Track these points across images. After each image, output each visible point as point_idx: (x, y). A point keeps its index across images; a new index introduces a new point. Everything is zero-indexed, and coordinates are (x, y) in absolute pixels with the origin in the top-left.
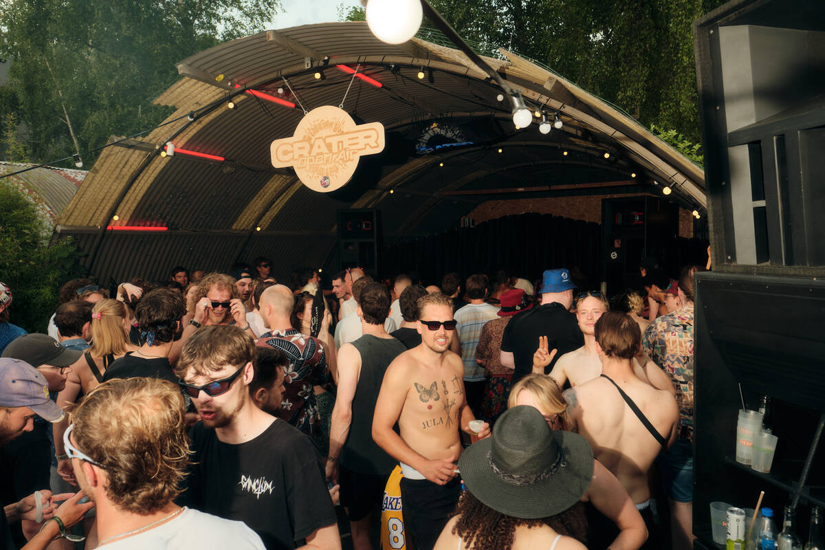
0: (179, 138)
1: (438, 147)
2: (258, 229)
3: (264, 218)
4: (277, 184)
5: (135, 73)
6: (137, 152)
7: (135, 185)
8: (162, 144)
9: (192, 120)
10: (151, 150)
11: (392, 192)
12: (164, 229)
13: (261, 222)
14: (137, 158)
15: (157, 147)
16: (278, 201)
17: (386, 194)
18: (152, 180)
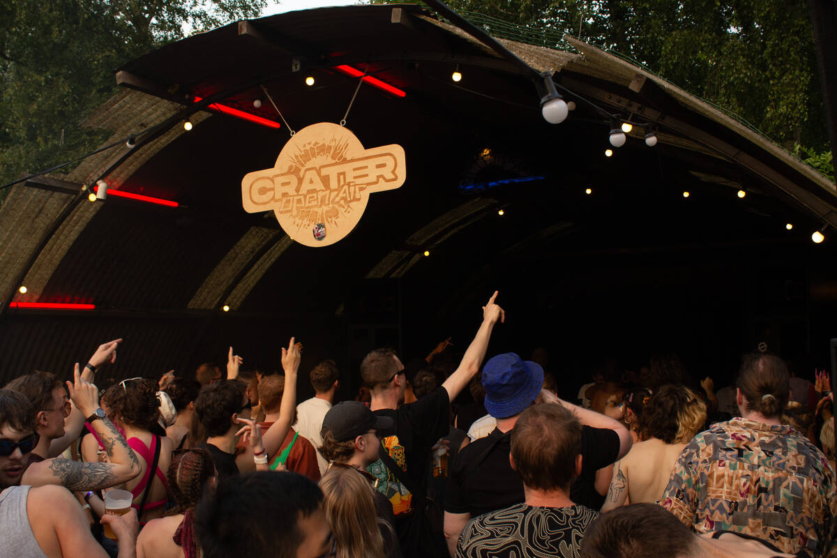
0: (114, 173)
1: (491, 184)
2: (226, 308)
3: (235, 292)
4: (254, 242)
5: (65, 93)
6: (56, 194)
7: (50, 242)
8: (91, 183)
9: (133, 146)
10: (76, 192)
11: (427, 254)
12: (92, 307)
13: (229, 299)
14: (55, 204)
15: (84, 188)
16: (256, 266)
17: (417, 257)
18: (76, 237)
